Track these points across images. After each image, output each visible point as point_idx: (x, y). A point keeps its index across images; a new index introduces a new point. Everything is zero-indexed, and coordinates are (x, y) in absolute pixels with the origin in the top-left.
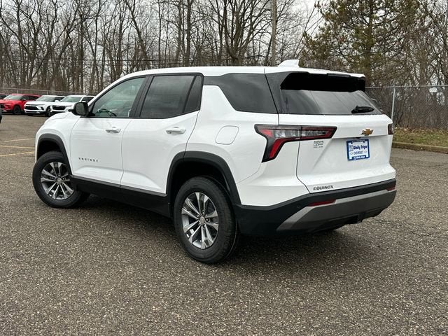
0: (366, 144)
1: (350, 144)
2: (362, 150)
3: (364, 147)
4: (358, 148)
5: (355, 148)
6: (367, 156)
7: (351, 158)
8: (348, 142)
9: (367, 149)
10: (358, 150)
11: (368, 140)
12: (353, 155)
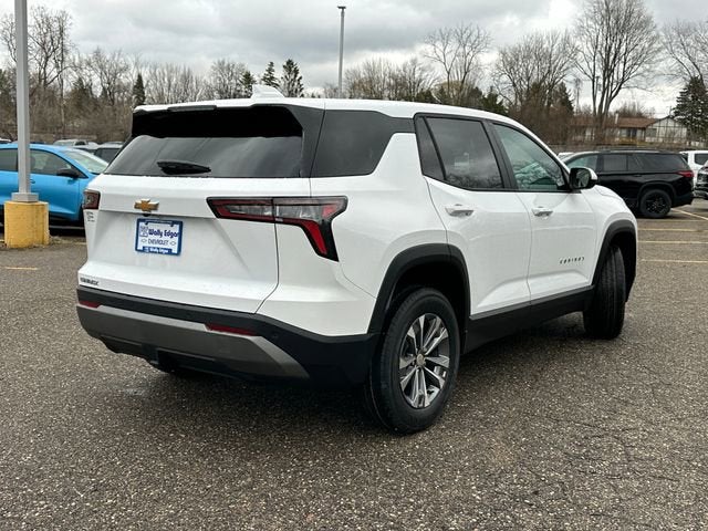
0: (176, 229)
1: (142, 224)
2: (164, 238)
3: (172, 235)
4: (159, 233)
5: (151, 232)
6: (175, 251)
7: (140, 248)
8: (139, 221)
9: (176, 239)
10: (157, 237)
11: (181, 224)
12: (147, 244)
